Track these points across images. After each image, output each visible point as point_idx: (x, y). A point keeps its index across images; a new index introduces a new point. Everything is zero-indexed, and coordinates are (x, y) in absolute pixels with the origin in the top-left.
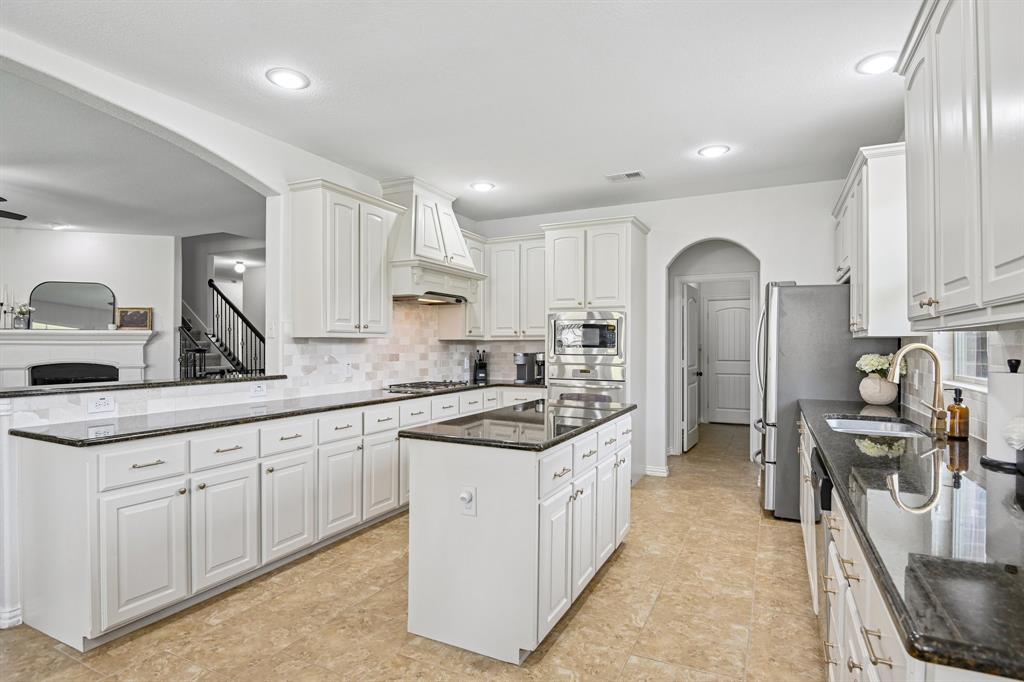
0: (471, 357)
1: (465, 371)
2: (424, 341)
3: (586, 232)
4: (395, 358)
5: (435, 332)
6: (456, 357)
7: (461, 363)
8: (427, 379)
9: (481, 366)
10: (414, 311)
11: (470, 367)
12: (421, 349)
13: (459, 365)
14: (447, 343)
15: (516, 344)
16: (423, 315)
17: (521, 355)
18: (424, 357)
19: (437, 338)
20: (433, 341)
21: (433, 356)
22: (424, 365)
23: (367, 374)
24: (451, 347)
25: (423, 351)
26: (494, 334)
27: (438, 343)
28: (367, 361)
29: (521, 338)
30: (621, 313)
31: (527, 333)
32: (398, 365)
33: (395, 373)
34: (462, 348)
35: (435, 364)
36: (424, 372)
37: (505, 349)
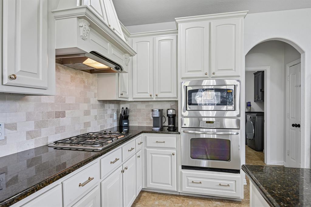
0: (118, 112)
1: (114, 121)
2: (87, 101)
3: (210, 24)
4: (61, 114)
5: (95, 94)
6: (109, 112)
7: (112, 116)
8: (90, 130)
9: (124, 117)
10: (79, 76)
11: (117, 118)
12: (85, 107)
13: (111, 117)
14: (104, 102)
15: (147, 104)
16: (86, 80)
17: (157, 110)
18: (87, 113)
19: (97, 99)
20: (94, 101)
21: (94, 112)
22: (87, 119)
23: (28, 133)
24: (106, 105)
25: (86, 108)
26: (134, 97)
27: (98, 103)
28: (28, 119)
29: (154, 99)
30: (238, 81)
31: (158, 96)
32: (65, 121)
33: (62, 129)
34: (112, 106)
35: (96, 118)
36: (87, 124)
37: (140, 106)
